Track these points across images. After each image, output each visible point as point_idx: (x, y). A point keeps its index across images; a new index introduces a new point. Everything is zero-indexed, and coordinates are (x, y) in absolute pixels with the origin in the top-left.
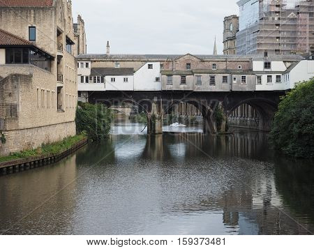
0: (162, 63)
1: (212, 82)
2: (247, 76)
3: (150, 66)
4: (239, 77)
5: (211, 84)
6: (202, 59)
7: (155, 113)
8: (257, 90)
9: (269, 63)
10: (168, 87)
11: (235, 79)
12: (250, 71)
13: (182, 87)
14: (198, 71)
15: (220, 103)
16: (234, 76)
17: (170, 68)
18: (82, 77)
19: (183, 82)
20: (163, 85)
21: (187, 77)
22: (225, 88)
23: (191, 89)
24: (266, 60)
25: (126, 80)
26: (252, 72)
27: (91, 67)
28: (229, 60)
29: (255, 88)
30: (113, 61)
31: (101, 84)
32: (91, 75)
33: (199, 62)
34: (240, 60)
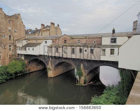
2: (94, 49)
3: (46, 42)
5: (72, 53)
8: (101, 60)
9: (115, 39)
10: (50, 55)
11: (86, 51)
12: (99, 45)
15: (82, 65)
20: (48, 53)
21: (59, 48)
24: (113, 36)
25: (33, 49)
26: (101, 46)
27: (28, 43)
28: (89, 37)
29: (100, 58)
30: (35, 40)
31: (25, 51)
32: (23, 47)
33: (70, 39)
34: (95, 37)
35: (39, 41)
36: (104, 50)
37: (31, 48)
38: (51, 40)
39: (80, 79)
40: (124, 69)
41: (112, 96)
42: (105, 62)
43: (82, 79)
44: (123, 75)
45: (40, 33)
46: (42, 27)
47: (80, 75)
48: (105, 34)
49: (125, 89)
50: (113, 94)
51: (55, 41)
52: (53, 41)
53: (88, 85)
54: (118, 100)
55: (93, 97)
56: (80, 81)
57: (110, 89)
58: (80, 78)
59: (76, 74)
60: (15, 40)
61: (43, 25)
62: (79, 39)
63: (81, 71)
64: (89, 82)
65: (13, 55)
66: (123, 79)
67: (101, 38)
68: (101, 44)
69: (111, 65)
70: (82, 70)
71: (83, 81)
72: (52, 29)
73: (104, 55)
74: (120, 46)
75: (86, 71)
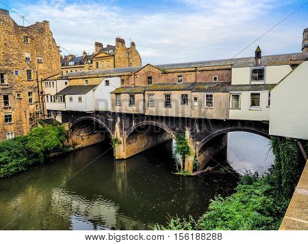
0: (123, 78)
1: (168, 103)
2: (215, 94)
3: (107, 83)
4: (202, 96)
5: (166, 106)
6: (164, 71)
8: (230, 118)
9: (261, 71)
10: (117, 109)
11: (195, 99)
12: (225, 84)
13: (132, 110)
15: (188, 133)
18: (51, 97)
20: (112, 106)
21: (136, 95)
22: (185, 112)
23: (140, 112)
24: (257, 65)
25: (80, 99)
26: (229, 88)
27: (68, 85)
28: (201, 69)
29: (228, 114)
30: (83, 78)
31: (63, 104)
32: (57, 94)
33: (160, 75)
34: (216, 68)
35: (91, 82)
36: (237, 97)
37: (75, 97)
38: (119, 79)
39: (184, 161)
40: (281, 138)
41: (256, 196)
42: (239, 123)
43: (188, 161)
44: (278, 151)
45: (94, 62)
46: (96, 49)
47: (185, 152)
48: (238, 59)
49: (284, 181)
50: (257, 191)
51: (128, 79)
52: (123, 81)
53: (202, 173)
54: (268, 205)
55: (214, 199)
56: (184, 166)
57: (250, 180)
58: (184, 158)
59: (176, 152)
60: (39, 80)
61: (98, 45)
62: (180, 74)
63: (186, 143)
64: (205, 168)
65: (37, 114)
66: (278, 159)
67: (230, 69)
68: (229, 83)
69: (253, 129)
70: (189, 141)
71: (191, 164)
72: (120, 54)
73: (237, 107)
74: (273, 86)
75: (198, 143)
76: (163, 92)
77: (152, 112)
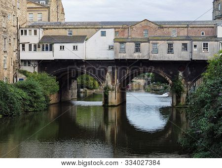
0: (117, 30)
1: (170, 50)
2: (209, 43)
3: (103, 34)
4: (200, 44)
5: (168, 52)
6: (161, 26)
7: (110, 83)
10: (121, 56)
11: (195, 46)
13: (136, 56)
14: (155, 38)
15: (181, 74)
16: (194, 43)
17: (126, 35)
18: (30, 45)
19: (138, 50)
20: (115, 53)
21: (142, 44)
22: (185, 56)
23: (146, 58)
27: (43, 35)
28: (191, 26)
30: (66, 28)
31: (51, 52)
33: (157, 29)
34: (203, 26)
37: (69, 46)
43: (183, 97)
51: (123, 31)
68: (216, 37)
75: (189, 83)
76: (166, 42)
77: (156, 58)
